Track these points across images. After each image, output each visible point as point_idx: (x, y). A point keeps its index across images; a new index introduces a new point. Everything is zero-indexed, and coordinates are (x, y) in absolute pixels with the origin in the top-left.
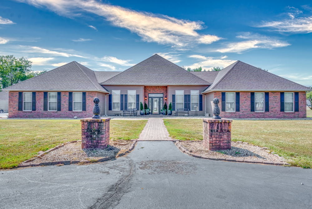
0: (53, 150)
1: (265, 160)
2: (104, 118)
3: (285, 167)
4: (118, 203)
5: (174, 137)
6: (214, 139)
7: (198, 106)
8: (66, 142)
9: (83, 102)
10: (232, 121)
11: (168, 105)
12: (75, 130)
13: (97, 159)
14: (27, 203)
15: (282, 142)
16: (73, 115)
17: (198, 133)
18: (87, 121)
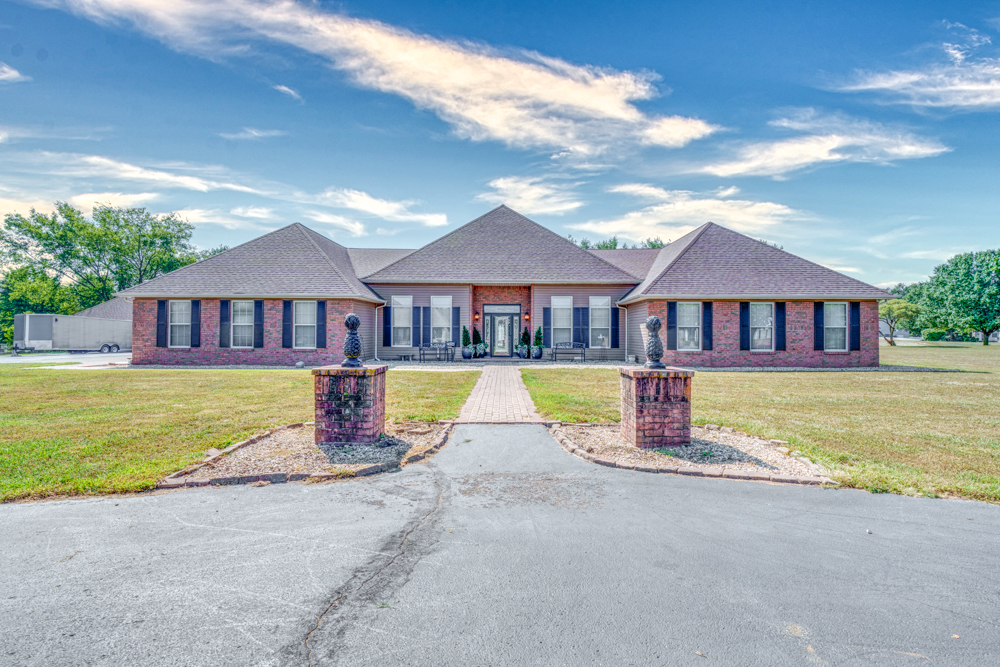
0: (243, 446)
1: (776, 471)
2: (370, 367)
3: (825, 488)
4: (407, 580)
5: (547, 414)
6: (648, 419)
7: (607, 335)
8: (277, 427)
9: (318, 326)
10: (693, 373)
11: (533, 335)
12: (298, 397)
13: (354, 470)
14: (179, 579)
15: (818, 426)
16: (295, 358)
17: (607, 404)
18: (328, 374)
